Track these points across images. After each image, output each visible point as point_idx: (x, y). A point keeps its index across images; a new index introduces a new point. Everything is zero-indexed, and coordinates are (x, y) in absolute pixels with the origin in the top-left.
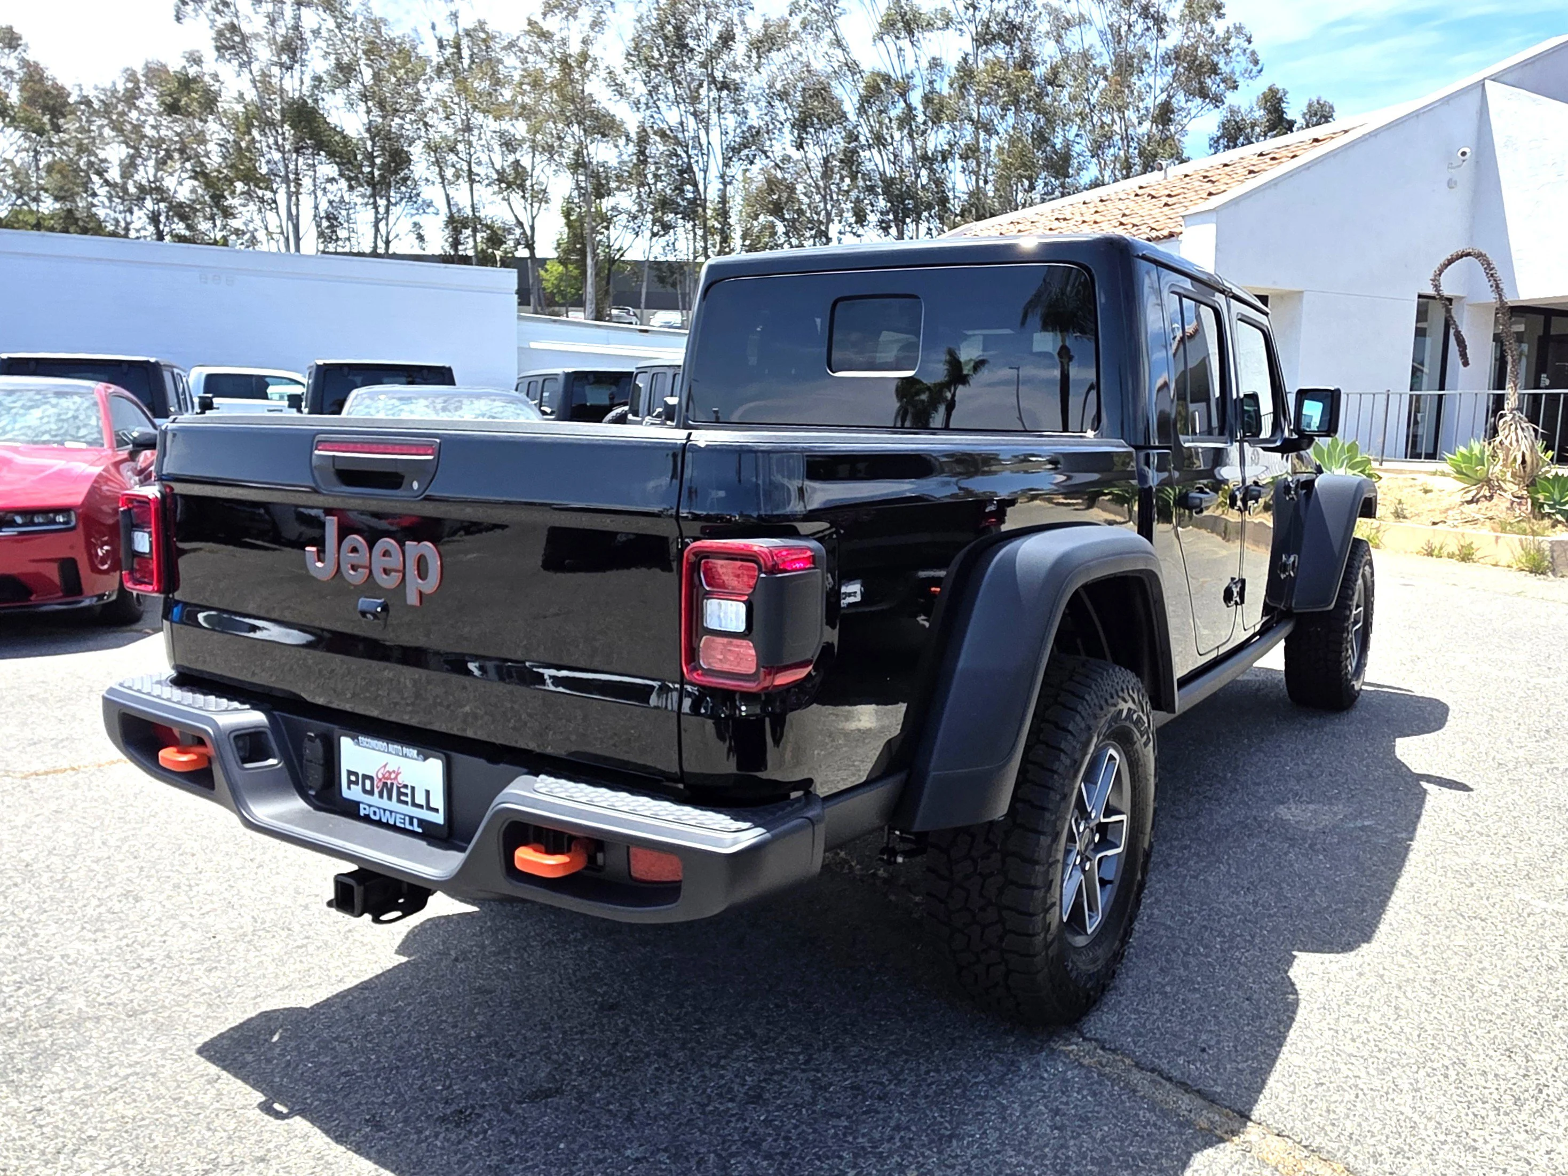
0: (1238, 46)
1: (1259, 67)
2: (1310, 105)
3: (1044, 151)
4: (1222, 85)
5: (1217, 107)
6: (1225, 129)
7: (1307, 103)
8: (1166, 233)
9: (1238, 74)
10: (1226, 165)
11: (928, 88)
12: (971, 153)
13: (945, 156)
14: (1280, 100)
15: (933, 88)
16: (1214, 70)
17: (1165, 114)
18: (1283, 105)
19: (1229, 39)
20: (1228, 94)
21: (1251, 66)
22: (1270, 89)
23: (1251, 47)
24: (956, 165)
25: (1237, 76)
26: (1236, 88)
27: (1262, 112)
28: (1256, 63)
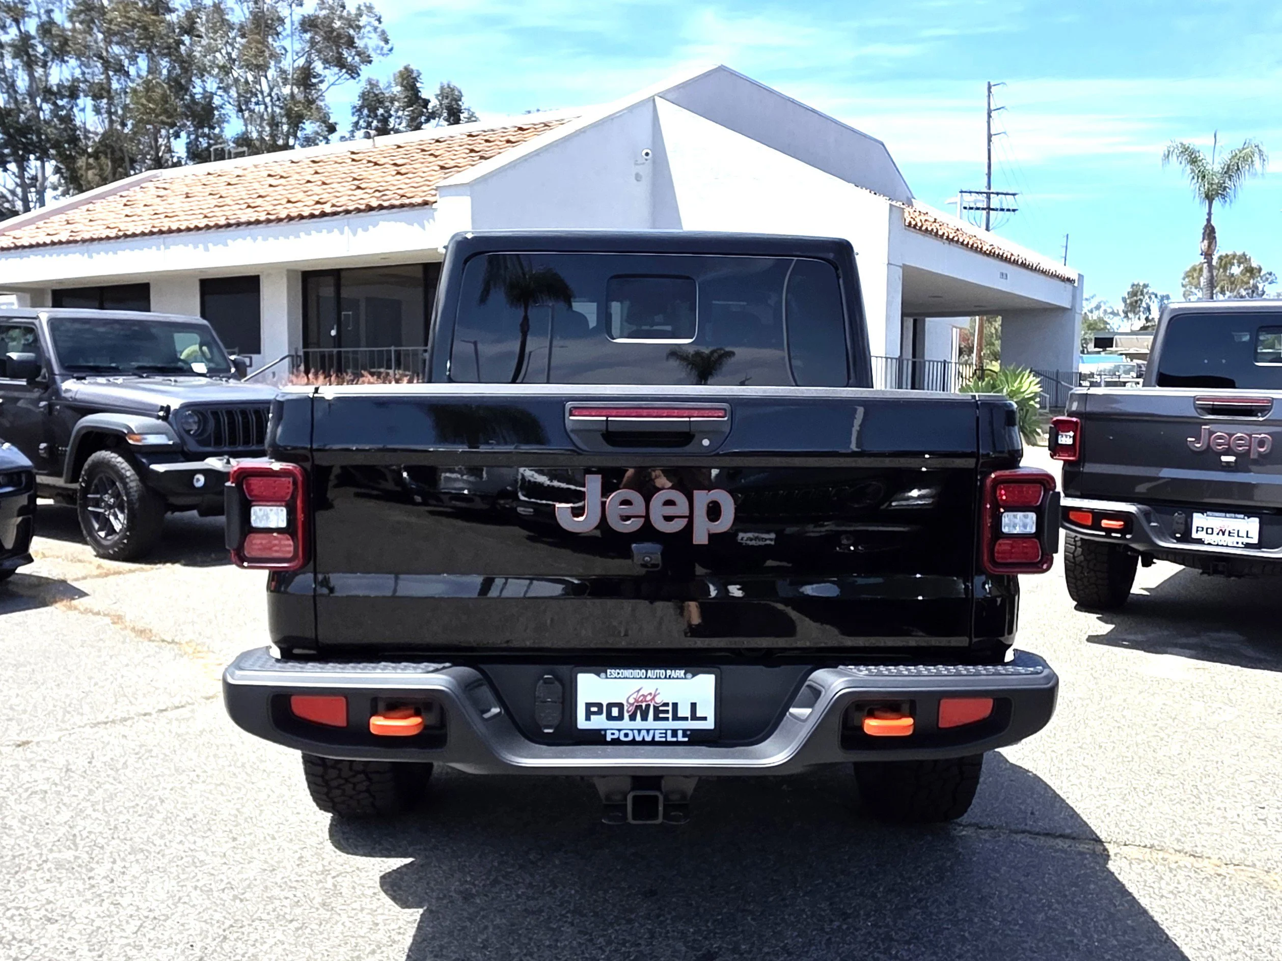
0: (369, 24)
1: (389, 46)
2: (442, 88)
3: (183, 99)
4: (357, 58)
5: (354, 78)
6: (364, 100)
7: (439, 86)
8: (420, 200)
9: (370, 50)
10: (437, 141)
11: (44, 18)
12: (100, 92)
13: (73, 93)
14: (415, 79)
15: (50, 17)
16: (351, 43)
17: (306, 78)
18: (418, 85)
19: (361, 16)
20: (362, 67)
21: (382, 44)
22: (406, 69)
23: (381, 27)
24: (85, 102)
25: (371, 52)
26: (370, 62)
27: (399, 88)
28: (386, 41)
